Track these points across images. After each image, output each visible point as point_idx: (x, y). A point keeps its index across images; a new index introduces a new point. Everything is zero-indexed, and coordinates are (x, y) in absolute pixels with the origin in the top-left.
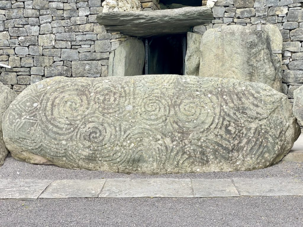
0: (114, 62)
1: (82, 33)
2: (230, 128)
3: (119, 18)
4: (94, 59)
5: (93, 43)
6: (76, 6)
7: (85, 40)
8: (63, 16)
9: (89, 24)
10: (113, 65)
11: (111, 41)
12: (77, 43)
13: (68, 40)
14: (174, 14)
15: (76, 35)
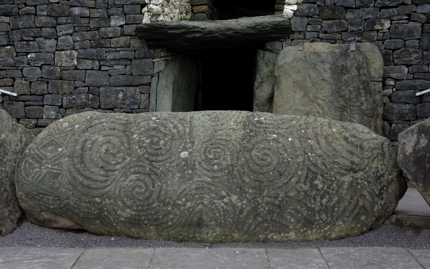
0: (158, 89)
1: (115, 49)
2: (316, 182)
3: (166, 30)
4: (130, 84)
5: (129, 62)
6: (107, 13)
7: (119, 58)
8: (89, 26)
9: (123, 38)
10: (157, 94)
11: (154, 61)
12: (107, 63)
13: (95, 58)
14: (241, 26)
15: (106, 52)
